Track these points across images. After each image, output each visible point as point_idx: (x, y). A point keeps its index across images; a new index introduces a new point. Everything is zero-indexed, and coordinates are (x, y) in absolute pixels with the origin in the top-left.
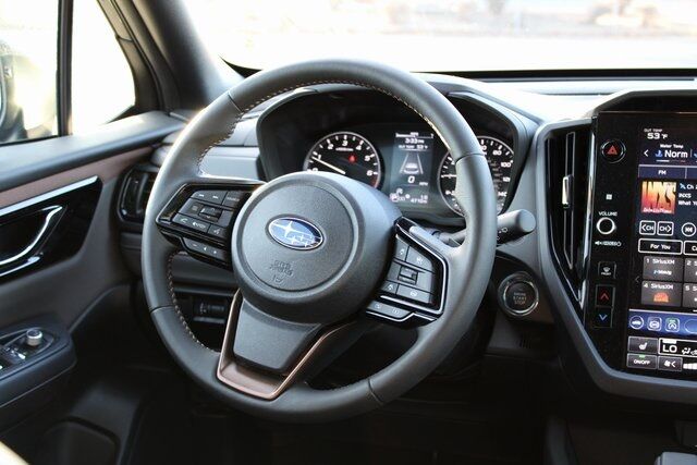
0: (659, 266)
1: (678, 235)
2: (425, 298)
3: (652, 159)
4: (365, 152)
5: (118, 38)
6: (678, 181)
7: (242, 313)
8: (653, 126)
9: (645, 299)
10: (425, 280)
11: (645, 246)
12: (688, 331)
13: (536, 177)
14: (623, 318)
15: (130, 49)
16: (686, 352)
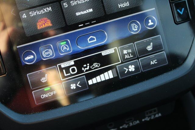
12: (81, 48)
16: (86, 68)
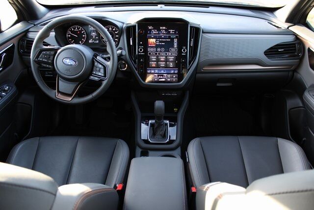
0: (152, 58)
1: (157, 51)
2: (103, 75)
3: (150, 34)
4: (82, 31)
5: (10, 3)
6: (156, 38)
7: (60, 81)
8: (150, 26)
9: (150, 66)
10: (102, 71)
11: (150, 54)
12: (160, 72)
13: (124, 38)
14: (146, 70)
15: (14, 6)
16: (159, 77)
